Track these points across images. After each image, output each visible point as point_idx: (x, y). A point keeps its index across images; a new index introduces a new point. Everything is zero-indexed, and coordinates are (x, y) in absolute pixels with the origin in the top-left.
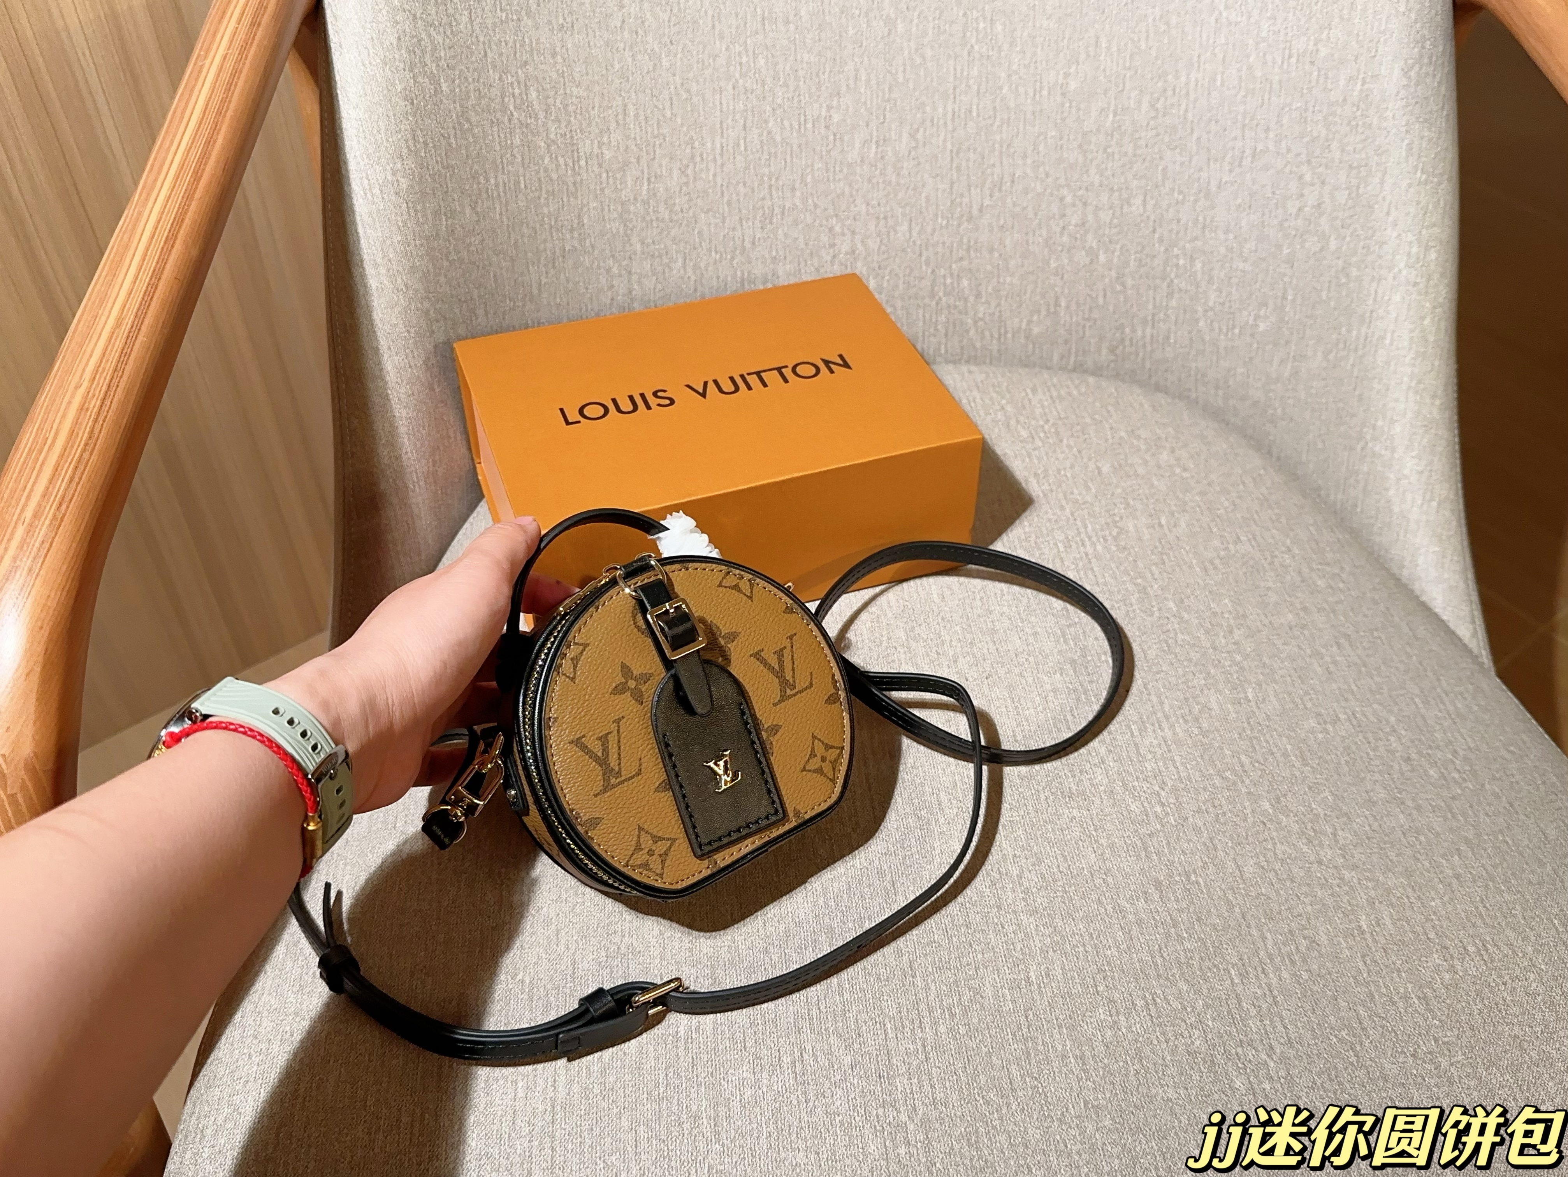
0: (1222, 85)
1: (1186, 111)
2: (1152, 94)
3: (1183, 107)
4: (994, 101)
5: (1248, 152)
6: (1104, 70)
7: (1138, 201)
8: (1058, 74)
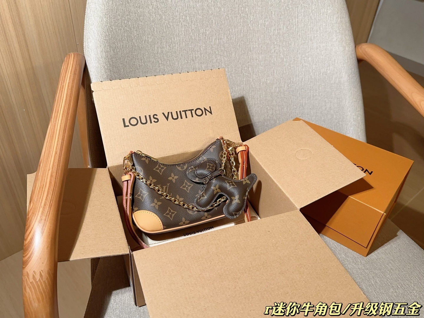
0: (304, 80)
1: (296, 87)
2: (287, 83)
3: (295, 86)
4: (249, 86)
5: (312, 96)
6: (276, 78)
7: (286, 108)
8: (265, 79)
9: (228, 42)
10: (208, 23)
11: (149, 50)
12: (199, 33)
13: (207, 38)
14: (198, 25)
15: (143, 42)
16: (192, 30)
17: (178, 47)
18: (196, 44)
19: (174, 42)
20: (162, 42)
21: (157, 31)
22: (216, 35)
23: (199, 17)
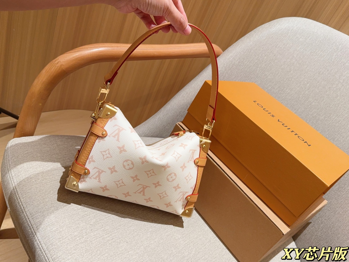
9: (322, 121)
10: (319, 99)
11: (263, 82)
12: (307, 99)
13: (310, 106)
14: (311, 94)
15: (264, 75)
16: (303, 94)
17: (283, 96)
18: (298, 104)
19: (284, 91)
20: (276, 85)
21: (279, 76)
22: (318, 109)
23: (317, 90)
